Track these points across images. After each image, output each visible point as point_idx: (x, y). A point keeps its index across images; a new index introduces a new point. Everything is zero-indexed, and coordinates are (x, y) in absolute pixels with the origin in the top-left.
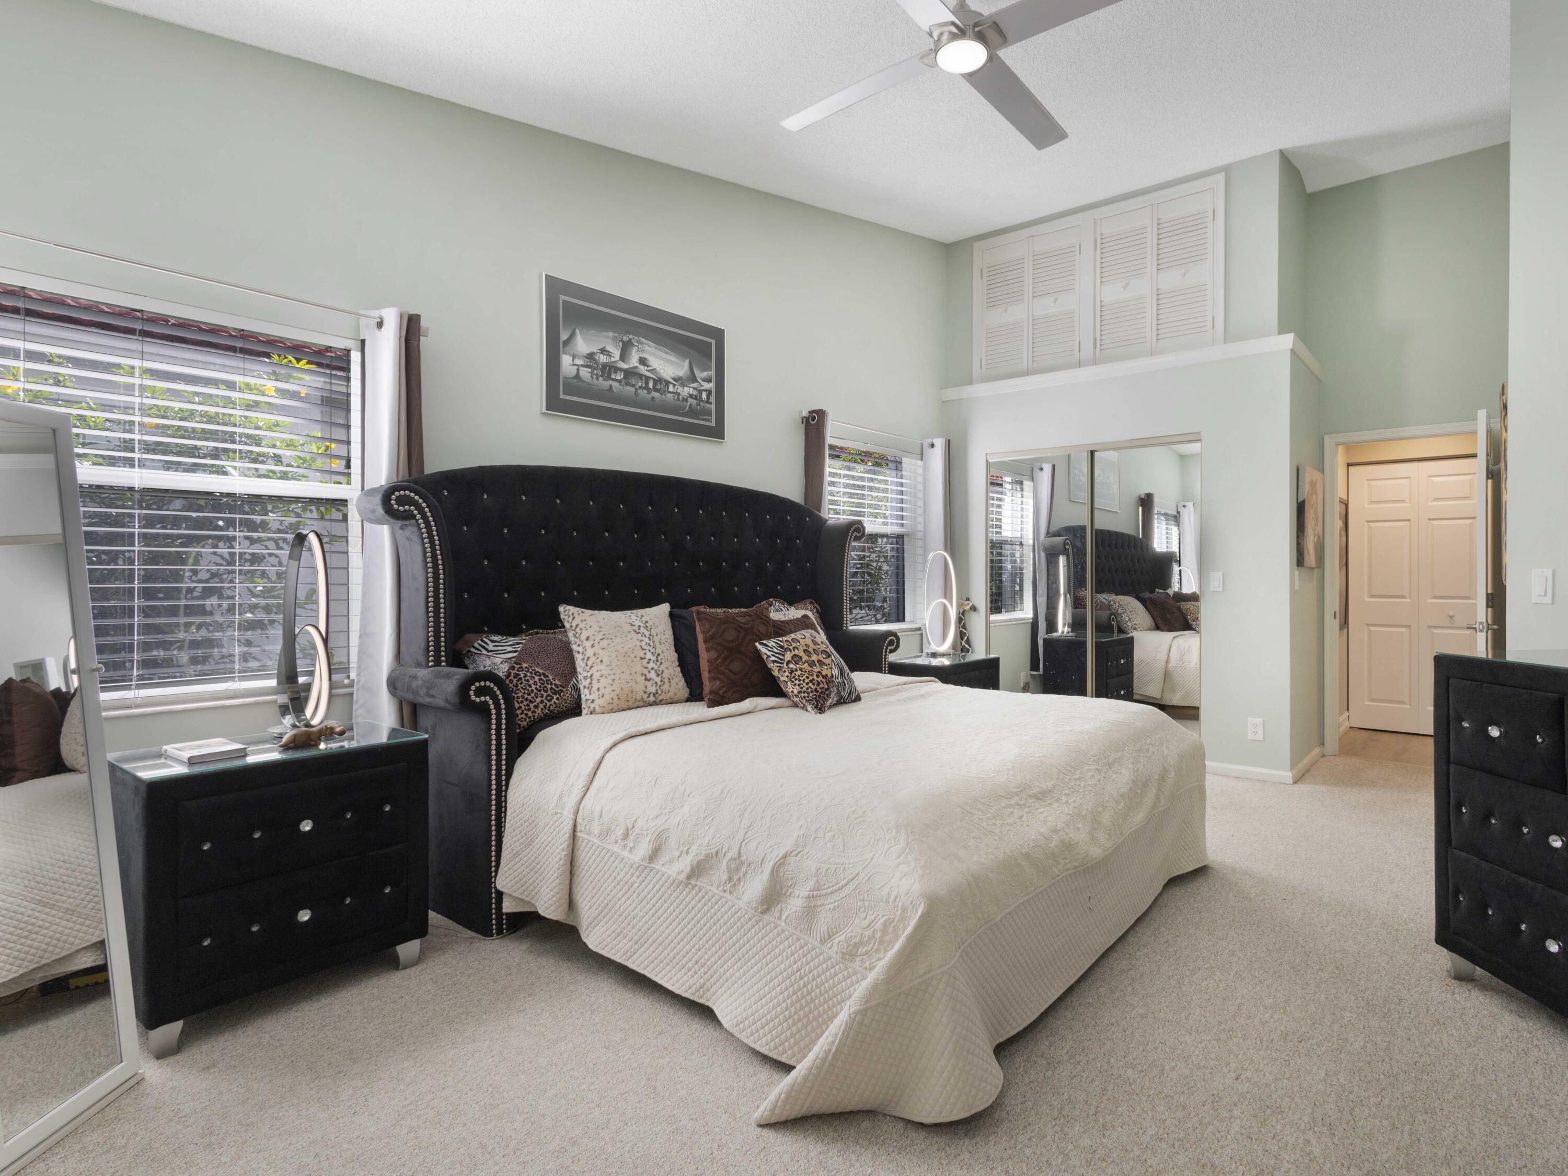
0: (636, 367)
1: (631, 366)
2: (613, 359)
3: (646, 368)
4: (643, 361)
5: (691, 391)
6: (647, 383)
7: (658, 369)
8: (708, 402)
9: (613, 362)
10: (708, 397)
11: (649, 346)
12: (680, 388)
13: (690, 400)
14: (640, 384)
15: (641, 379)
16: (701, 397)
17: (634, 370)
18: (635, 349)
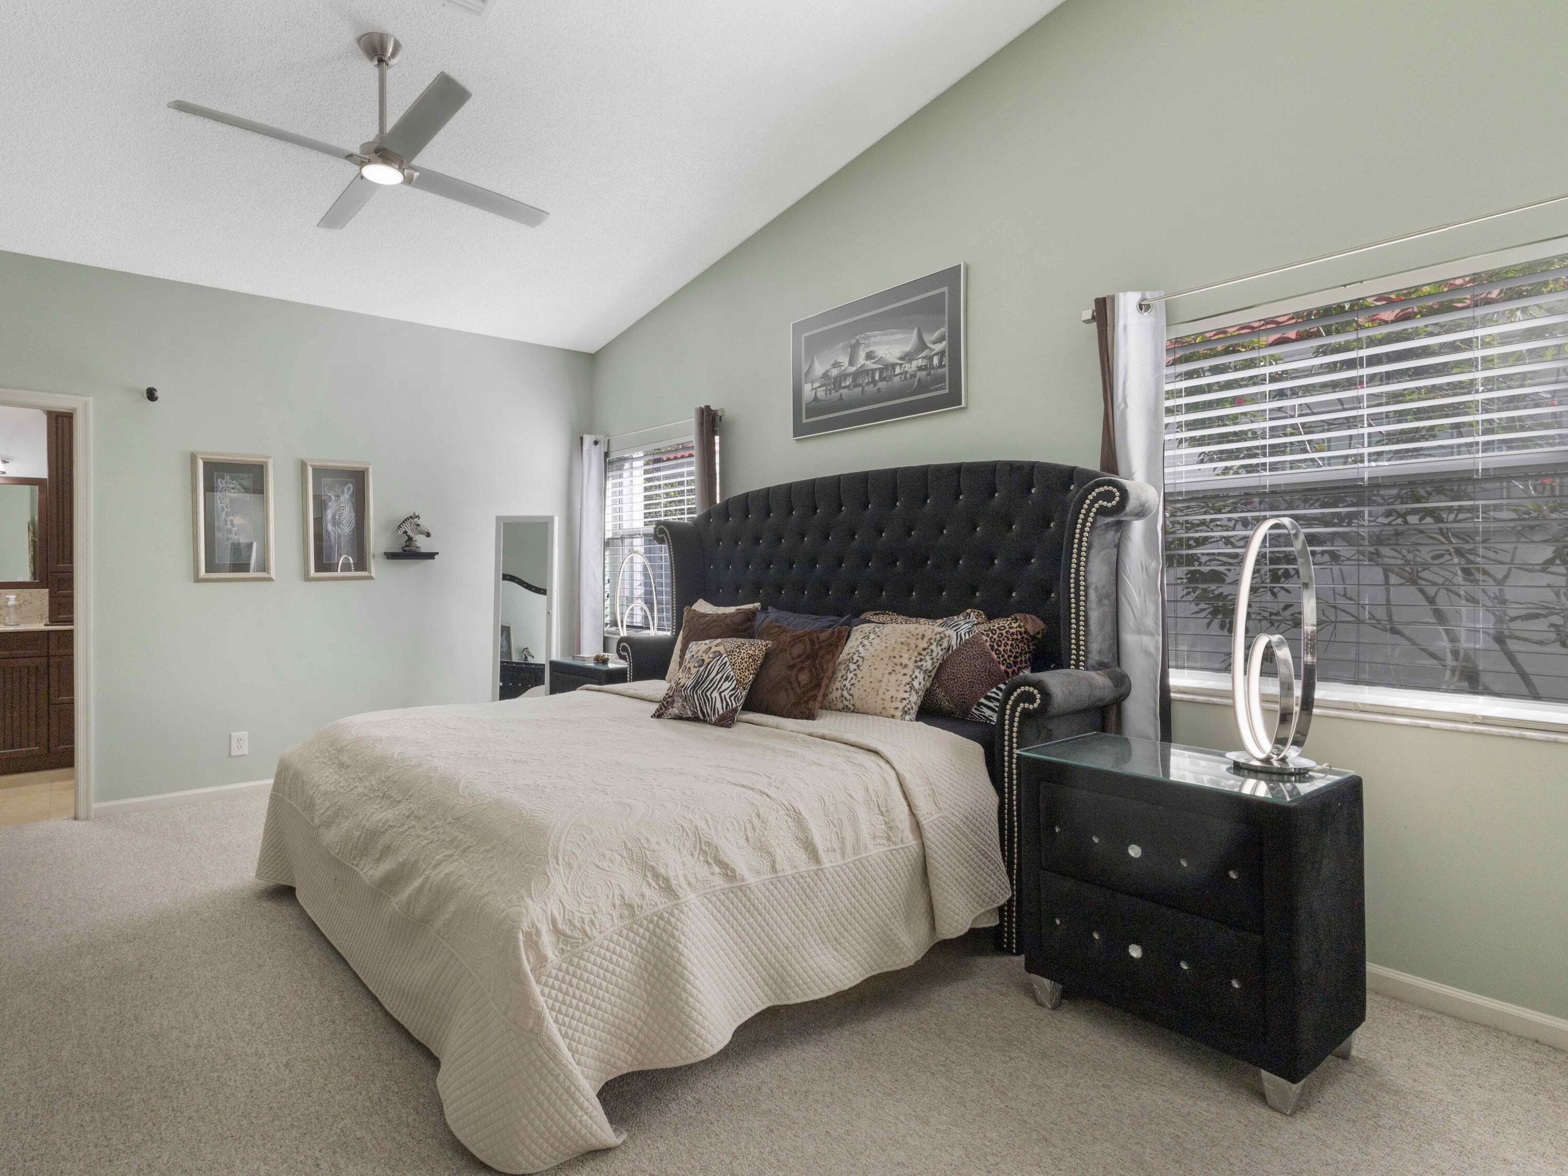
0: (864, 365)
1: (859, 365)
2: (843, 368)
3: (872, 361)
4: (869, 356)
5: (920, 362)
6: (873, 377)
7: (884, 356)
8: (941, 366)
9: (844, 370)
10: (941, 360)
11: (875, 336)
12: (907, 365)
13: (919, 374)
14: (866, 381)
15: (868, 374)
16: (931, 364)
17: (864, 369)
18: (862, 346)
